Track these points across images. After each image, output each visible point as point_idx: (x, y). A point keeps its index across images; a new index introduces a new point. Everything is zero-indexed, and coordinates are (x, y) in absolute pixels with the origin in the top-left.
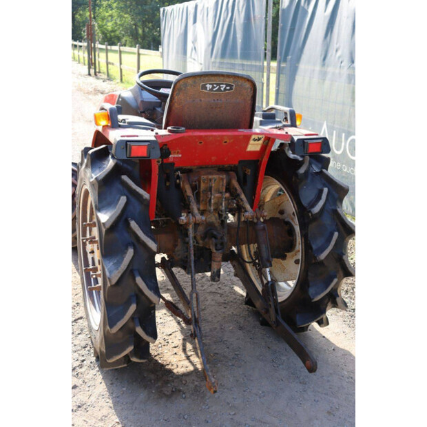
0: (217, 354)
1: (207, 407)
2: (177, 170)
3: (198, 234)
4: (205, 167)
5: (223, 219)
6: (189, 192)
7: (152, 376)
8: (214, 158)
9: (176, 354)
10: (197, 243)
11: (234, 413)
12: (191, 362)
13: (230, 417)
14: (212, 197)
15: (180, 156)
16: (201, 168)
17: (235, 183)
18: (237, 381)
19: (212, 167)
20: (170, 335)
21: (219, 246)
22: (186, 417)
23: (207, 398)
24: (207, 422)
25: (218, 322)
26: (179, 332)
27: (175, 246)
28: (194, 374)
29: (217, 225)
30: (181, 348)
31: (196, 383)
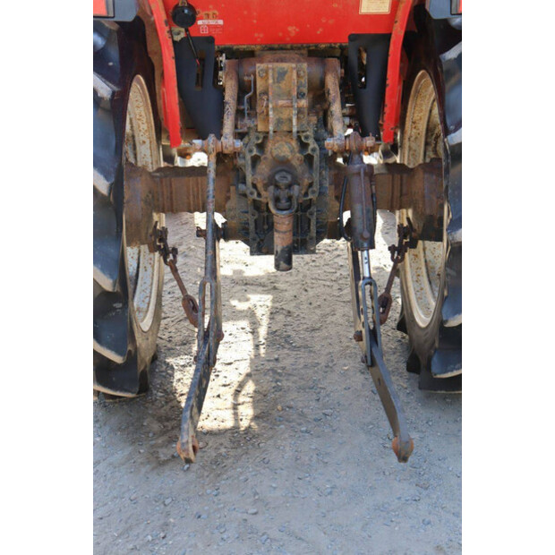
0: (290, 407)
1: (215, 492)
2: (221, 52)
3: (259, 178)
4: (278, 48)
5: (309, 152)
7: (156, 427)
8: (292, 30)
9: (219, 396)
10: (259, 195)
11: (255, 511)
12: (236, 414)
13: (245, 516)
15: (221, 22)
16: (271, 49)
17: (332, 84)
18: (297, 459)
19: (292, 49)
20: (230, 364)
22: (167, 501)
23: (225, 476)
24: (199, 517)
25: (330, 353)
26: (248, 361)
27: (228, 198)
28: (229, 435)
29: (295, 163)
30: (232, 390)
31: (223, 450)
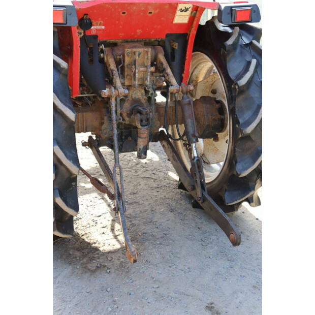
0: (146, 233)
1: (131, 281)
2: (99, 44)
3: (125, 110)
4: (131, 41)
5: (150, 95)
6: (112, 66)
7: (78, 254)
8: (139, 31)
9: (103, 233)
10: (123, 120)
11: (157, 286)
12: (118, 241)
13: (154, 290)
14: (137, 71)
15: (103, 27)
16: (127, 42)
17: (161, 58)
18: (163, 258)
19: (137, 41)
20: (100, 216)
21: (144, 122)
22: (109, 290)
23: (132, 272)
24: (130, 294)
25: (150, 204)
26: (109, 213)
27: (102, 124)
28: (120, 251)
29: (143, 101)
30: (110, 227)
31: (122, 260)
